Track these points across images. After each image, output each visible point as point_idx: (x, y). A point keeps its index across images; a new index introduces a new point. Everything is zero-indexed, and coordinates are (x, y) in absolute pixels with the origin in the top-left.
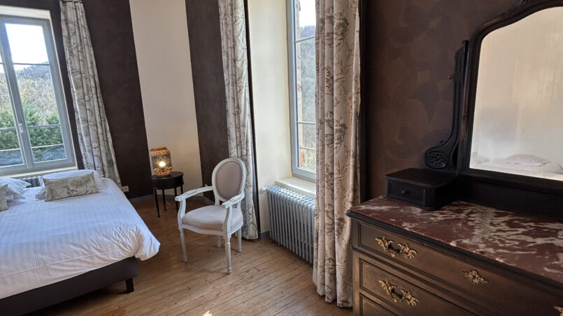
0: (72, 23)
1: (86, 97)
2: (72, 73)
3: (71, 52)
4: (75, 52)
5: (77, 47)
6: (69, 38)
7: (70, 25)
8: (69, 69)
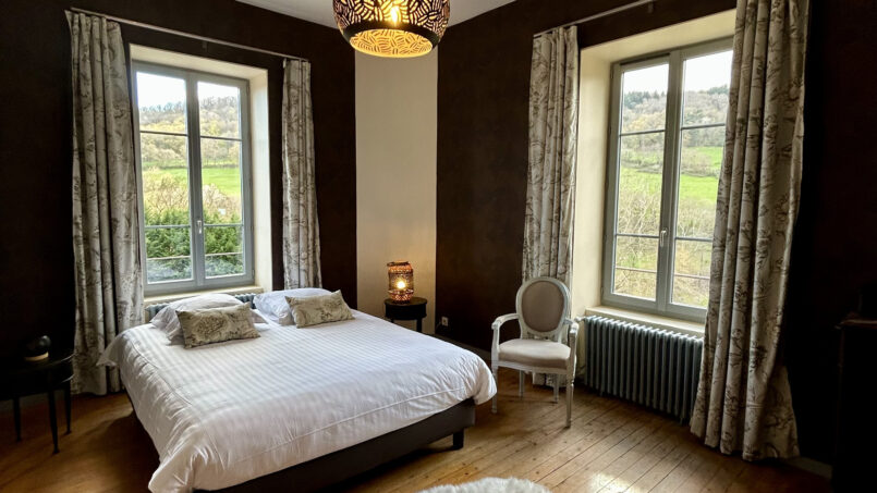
0: (295, 87)
1: (302, 188)
2: (289, 154)
3: (289, 126)
4: (294, 126)
5: (298, 120)
6: (289, 108)
7: (292, 90)
8: (285, 148)
